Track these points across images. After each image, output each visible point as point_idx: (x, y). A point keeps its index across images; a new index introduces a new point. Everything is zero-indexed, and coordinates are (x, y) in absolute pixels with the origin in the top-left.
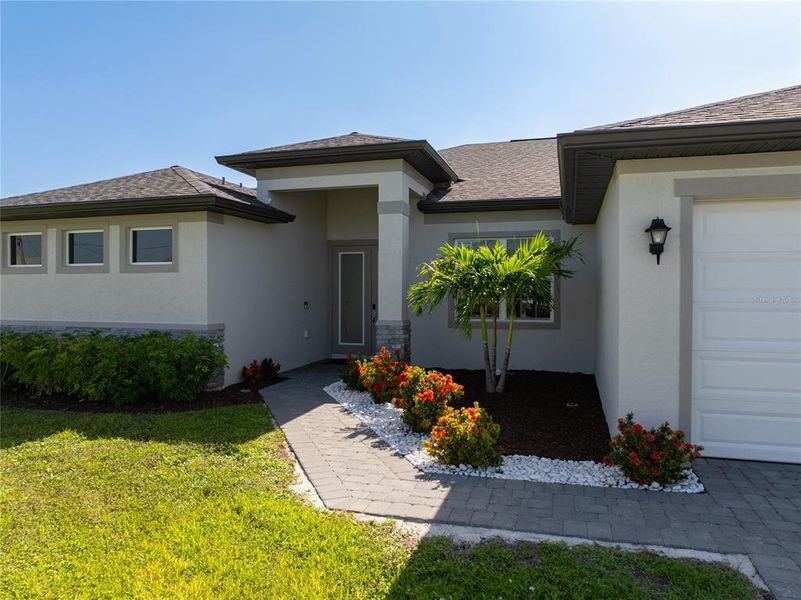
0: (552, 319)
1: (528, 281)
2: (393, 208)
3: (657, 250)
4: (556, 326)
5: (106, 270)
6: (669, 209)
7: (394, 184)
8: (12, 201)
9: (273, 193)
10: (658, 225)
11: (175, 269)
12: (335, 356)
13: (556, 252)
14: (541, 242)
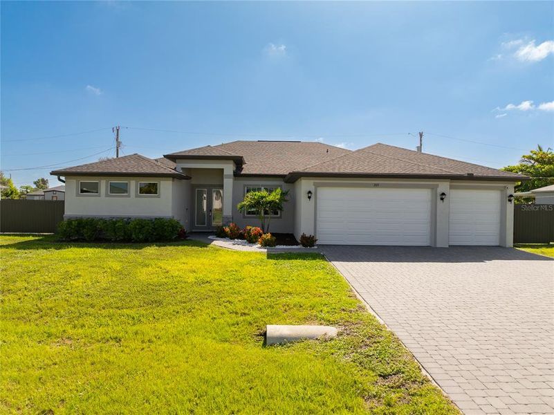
0: (279, 215)
1: (276, 202)
2: (228, 177)
3: (309, 198)
4: (280, 217)
5: (129, 196)
6: (312, 189)
7: (229, 168)
8: (79, 168)
9: (182, 169)
10: (310, 192)
11: (159, 197)
12: (193, 231)
13: (283, 194)
14: (279, 191)
